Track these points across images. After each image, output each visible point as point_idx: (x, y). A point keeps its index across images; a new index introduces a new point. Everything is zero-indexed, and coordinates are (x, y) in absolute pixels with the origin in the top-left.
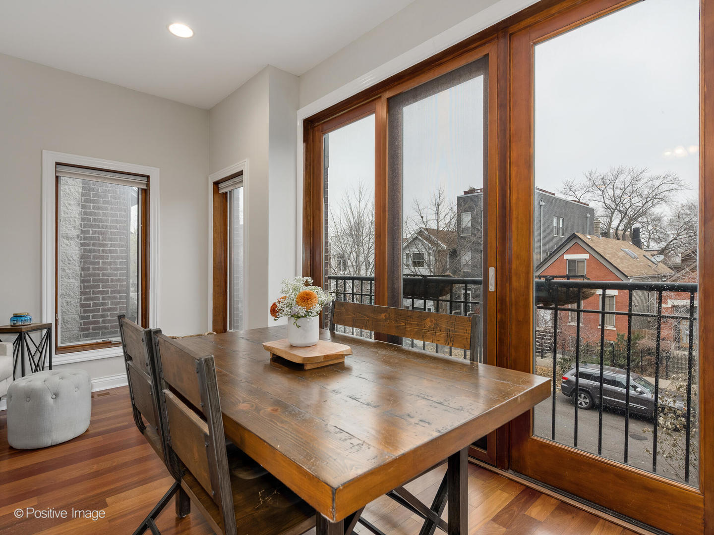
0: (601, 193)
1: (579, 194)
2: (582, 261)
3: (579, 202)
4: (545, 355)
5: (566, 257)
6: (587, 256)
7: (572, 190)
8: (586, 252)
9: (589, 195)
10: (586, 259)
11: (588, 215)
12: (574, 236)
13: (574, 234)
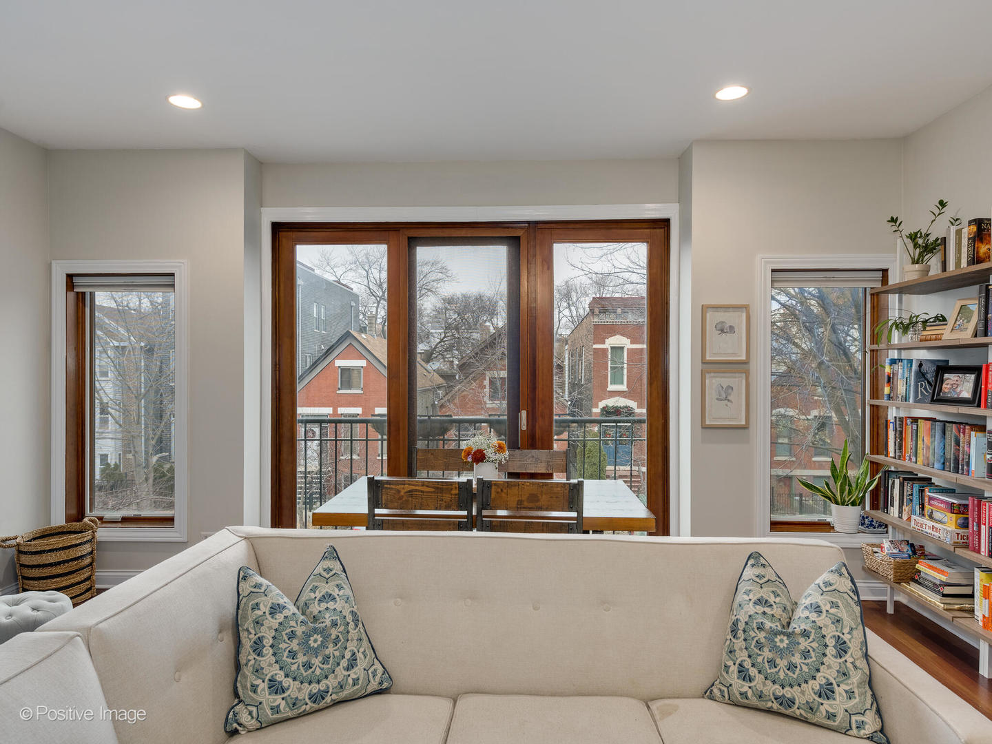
0: (364, 273)
1: (339, 272)
2: (358, 369)
3: (339, 283)
4: (314, 506)
5: (339, 363)
6: (363, 363)
7: (332, 263)
8: (362, 357)
9: (351, 275)
10: (362, 367)
11: (353, 304)
12: (348, 335)
13: (348, 332)
